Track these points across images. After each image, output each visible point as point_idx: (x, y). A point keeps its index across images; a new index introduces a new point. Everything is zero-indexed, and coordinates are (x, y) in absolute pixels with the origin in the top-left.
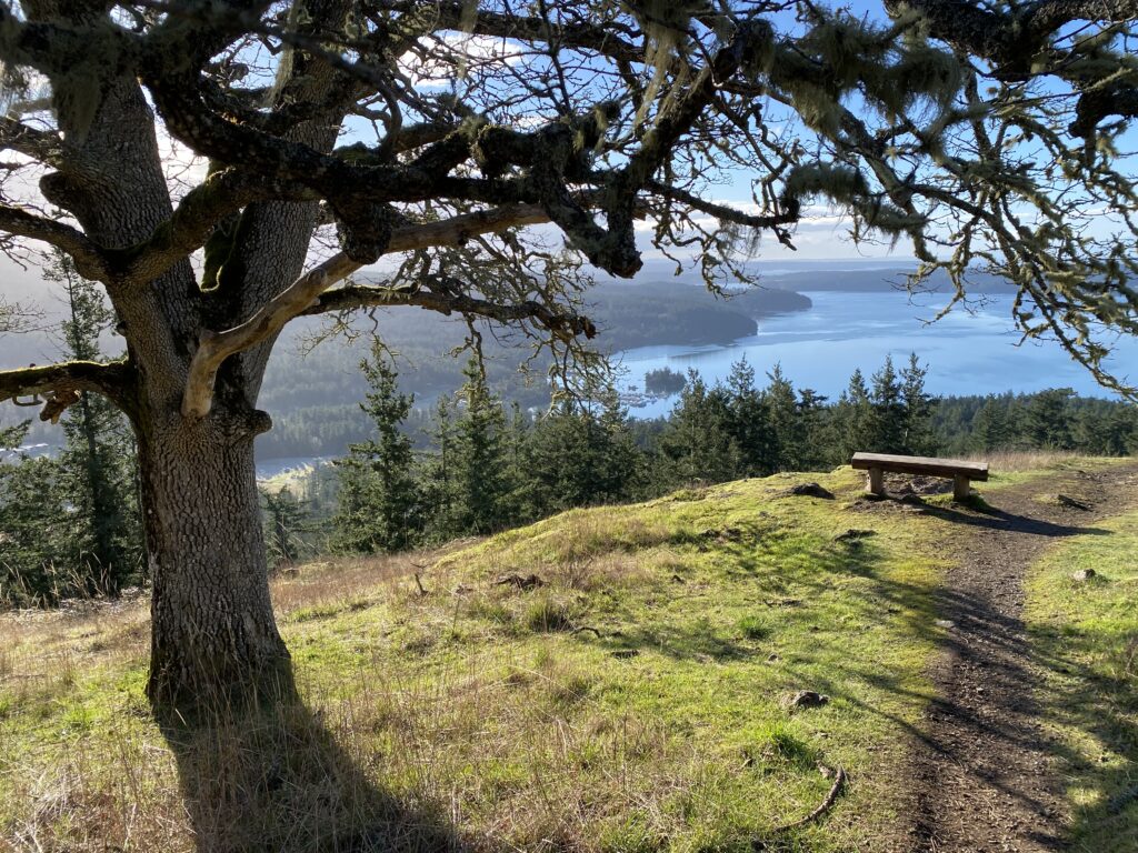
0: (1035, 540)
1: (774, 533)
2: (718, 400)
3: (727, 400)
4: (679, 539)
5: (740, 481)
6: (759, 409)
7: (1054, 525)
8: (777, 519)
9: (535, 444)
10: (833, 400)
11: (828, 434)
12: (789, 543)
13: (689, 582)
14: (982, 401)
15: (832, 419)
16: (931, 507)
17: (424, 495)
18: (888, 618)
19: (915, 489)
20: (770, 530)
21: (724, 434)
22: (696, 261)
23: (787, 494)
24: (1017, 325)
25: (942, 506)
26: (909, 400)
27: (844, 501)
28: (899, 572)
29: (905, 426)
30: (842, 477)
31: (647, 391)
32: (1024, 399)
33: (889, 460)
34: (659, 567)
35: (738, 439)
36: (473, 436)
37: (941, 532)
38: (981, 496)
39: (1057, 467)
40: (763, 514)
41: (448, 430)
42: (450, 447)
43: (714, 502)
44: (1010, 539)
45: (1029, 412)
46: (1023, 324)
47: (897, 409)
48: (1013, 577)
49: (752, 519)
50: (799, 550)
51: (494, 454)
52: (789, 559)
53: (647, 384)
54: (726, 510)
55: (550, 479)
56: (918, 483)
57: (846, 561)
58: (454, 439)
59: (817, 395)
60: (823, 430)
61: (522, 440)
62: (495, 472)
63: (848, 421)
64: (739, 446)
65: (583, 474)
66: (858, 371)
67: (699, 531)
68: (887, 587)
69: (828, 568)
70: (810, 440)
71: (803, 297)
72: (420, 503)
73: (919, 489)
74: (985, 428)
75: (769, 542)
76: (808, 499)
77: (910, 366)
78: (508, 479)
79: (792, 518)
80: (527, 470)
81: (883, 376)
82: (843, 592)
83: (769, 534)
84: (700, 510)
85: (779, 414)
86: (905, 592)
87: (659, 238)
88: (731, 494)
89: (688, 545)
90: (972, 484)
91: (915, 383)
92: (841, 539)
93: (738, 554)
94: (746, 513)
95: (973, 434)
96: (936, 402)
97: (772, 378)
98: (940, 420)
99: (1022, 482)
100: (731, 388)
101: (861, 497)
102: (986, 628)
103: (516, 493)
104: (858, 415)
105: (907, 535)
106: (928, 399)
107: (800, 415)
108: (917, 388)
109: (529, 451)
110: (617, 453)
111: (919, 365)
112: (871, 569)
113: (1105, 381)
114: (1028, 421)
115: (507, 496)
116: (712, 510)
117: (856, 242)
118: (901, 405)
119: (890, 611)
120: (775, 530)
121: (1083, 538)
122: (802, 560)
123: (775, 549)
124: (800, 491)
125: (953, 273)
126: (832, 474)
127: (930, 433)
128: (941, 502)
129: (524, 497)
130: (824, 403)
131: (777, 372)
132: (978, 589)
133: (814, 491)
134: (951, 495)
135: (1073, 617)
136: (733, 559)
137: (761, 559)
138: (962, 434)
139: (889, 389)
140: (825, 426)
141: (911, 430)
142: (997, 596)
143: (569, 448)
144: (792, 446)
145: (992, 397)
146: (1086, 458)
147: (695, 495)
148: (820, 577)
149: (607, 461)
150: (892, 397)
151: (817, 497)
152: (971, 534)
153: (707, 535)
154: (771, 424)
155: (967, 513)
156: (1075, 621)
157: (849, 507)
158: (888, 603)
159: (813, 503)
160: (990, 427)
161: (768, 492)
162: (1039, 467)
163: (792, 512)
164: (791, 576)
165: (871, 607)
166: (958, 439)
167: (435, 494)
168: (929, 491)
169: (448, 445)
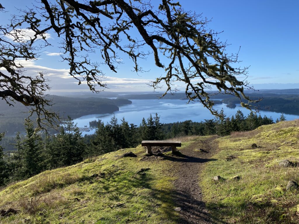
0: (198, 165)
1: (117, 173)
2: (108, 128)
3: (111, 128)
4: (82, 180)
5: (108, 153)
6: (119, 130)
7: (201, 159)
8: (118, 167)
9: (53, 145)
10: (138, 126)
11: (137, 135)
12: (121, 176)
13: (82, 200)
14: (172, 124)
15: (138, 131)
16: (166, 156)
17: (9, 166)
18: (157, 209)
19: (161, 151)
20: (115, 172)
21: (110, 137)
22: (84, 79)
23: (122, 157)
24: (187, 97)
25: (169, 156)
26: (156, 125)
27: (140, 157)
28: (159, 184)
29: (156, 131)
30: (139, 149)
31: (90, 127)
32: (181, 123)
33: (153, 142)
34: (71, 194)
35: (114, 138)
36: (29, 144)
37: (170, 165)
38: (180, 151)
39: (195, 140)
40: (113, 166)
41: (20, 143)
42: (21, 148)
43: (98, 162)
44: (191, 165)
45: (183, 126)
46: (189, 96)
47: (154, 127)
48: (195, 181)
49: (109, 168)
50: (125, 179)
51: (37, 150)
52: (121, 183)
53: (90, 125)
54: (101, 165)
55: (58, 155)
56: (161, 149)
57: (141, 182)
58: (22, 146)
59: (134, 125)
60: (136, 134)
61: (48, 144)
62: (37, 155)
63: (142, 131)
64: (115, 140)
65: (68, 153)
66: (144, 118)
67: (91, 175)
68: (155, 192)
69: (134, 186)
70: (133, 137)
71: (130, 101)
72: (7, 169)
73: (162, 150)
74: (174, 131)
75: (115, 177)
76: (129, 158)
77: (156, 116)
78: (43, 157)
79: (123, 166)
80: (51, 153)
81: (150, 119)
82: (140, 197)
83: (115, 173)
84: (92, 166)
85: (125, 131)
86: (161, 194)
87: (71, 71)
88: (105, 159)
89: (86, 181)
90: (177, 148)
91: (157, 120)
92: (139, 173)
93: (103, 183)
94: (108, 166)
95: (171, 132)
96: (162, 125)
97: (122, 121)
98: (164, 129)
99: (189, 145)
100: (111, 124)
101: (145, 155)
102: (192, 208)
103: (45, 161)
104: (144, 129)
105: (160, 168)
106: (160, 124)
107: (130, 130)
108: (158, 122)
109: (51, 147)
110: (79, 145)
111: (158, 116)
112: (149, 184)
113: (214, 113)
114: (183, 128)
115: (42, 162)
116: (96, 166)
117: (137, 71)
118: (154, 126)
119: (157, 205)
120: (117, 171)
121: (210, 163)
122: (126, 183)
123: (116, 179)
124: (126, 155)
125: (166, 81)
126: (136, 148)
127: (162, 133)
128: (169, 154)
129: (48, 162)
130: (137, 127)
131: (124, 119)
132: (186, 188)
133: (131, 155)
134: (171, 152)
135: (220, 198)
136: (101, 185)
137: (111, 184)
138: (169, 132)
139: (151, 122)
140: (137, 133)
141: (157, 132)
142: (193, 191)
143: (64, 145)
144: (129, 139)
145: (174, 123)
146: (201, 137)
147: (92, 160)
148: (131, 190)
149: (76, 148)
150: (152, 124)
151: (132, 157)
152: (179, 165)
153: (93, 176)
154: (123, 134)
155: (177, 157)
156: (221, 199)
157: (141, 160)
158: (156, 201)
159: (130, 159)
160: (175, 130)
161: (116, 157)
162: (191, 140)
163: (123, 164)
164: (121, 191)
165: (150, 204)
166: (168, 134)
167: (13, 165)
168: (165, 151)
169: (20, 148)
